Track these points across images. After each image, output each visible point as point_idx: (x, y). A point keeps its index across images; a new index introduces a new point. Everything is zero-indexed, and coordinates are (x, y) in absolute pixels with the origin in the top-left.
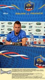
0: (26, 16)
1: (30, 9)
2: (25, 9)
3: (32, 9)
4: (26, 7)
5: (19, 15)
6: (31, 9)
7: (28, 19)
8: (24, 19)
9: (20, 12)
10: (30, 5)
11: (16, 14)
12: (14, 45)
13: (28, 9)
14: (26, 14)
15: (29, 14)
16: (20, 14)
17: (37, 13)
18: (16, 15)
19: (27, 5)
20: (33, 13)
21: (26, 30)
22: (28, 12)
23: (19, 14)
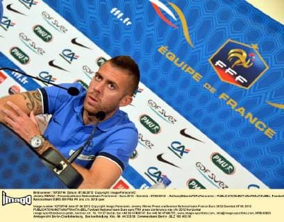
0: (194, 91)
1: (235, 76)
2: (214, 61)
3: (239, 82)
4: (223, 56)
5: (168, 63)
6: (238, 78)
7: (194, 110)
8: (176, 95)
9: (181, 56)
10: (243, 60)
11: (163, 49)
12: (42, 157)
13: (225, 68)
14: (202, 82)
15: (213, 90)
16: (179, 62)
17: (250, 115)
18: (159, 56)
19: (232, 53)
20: (233, 104)
21: (149, 145)
22: (213, 80)
23: (171, 59)
